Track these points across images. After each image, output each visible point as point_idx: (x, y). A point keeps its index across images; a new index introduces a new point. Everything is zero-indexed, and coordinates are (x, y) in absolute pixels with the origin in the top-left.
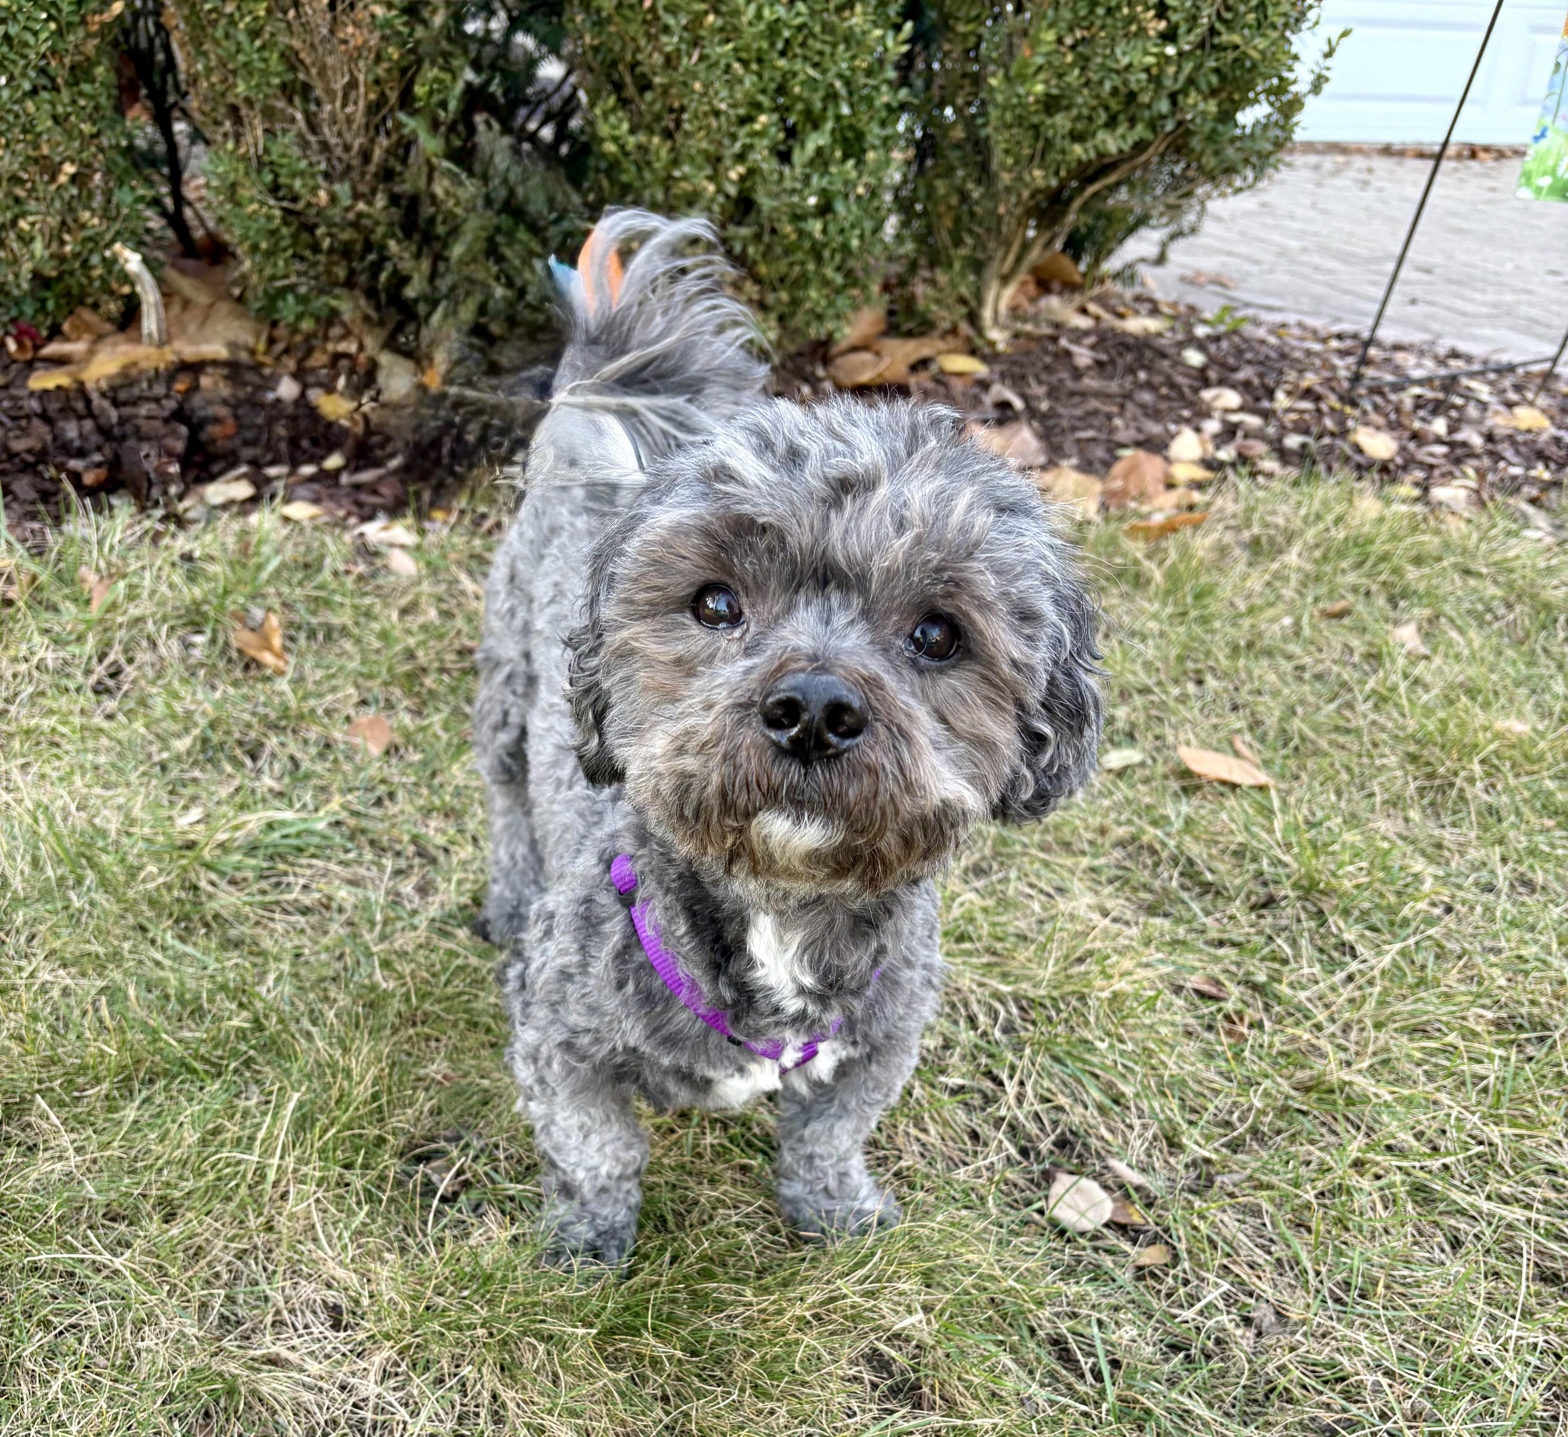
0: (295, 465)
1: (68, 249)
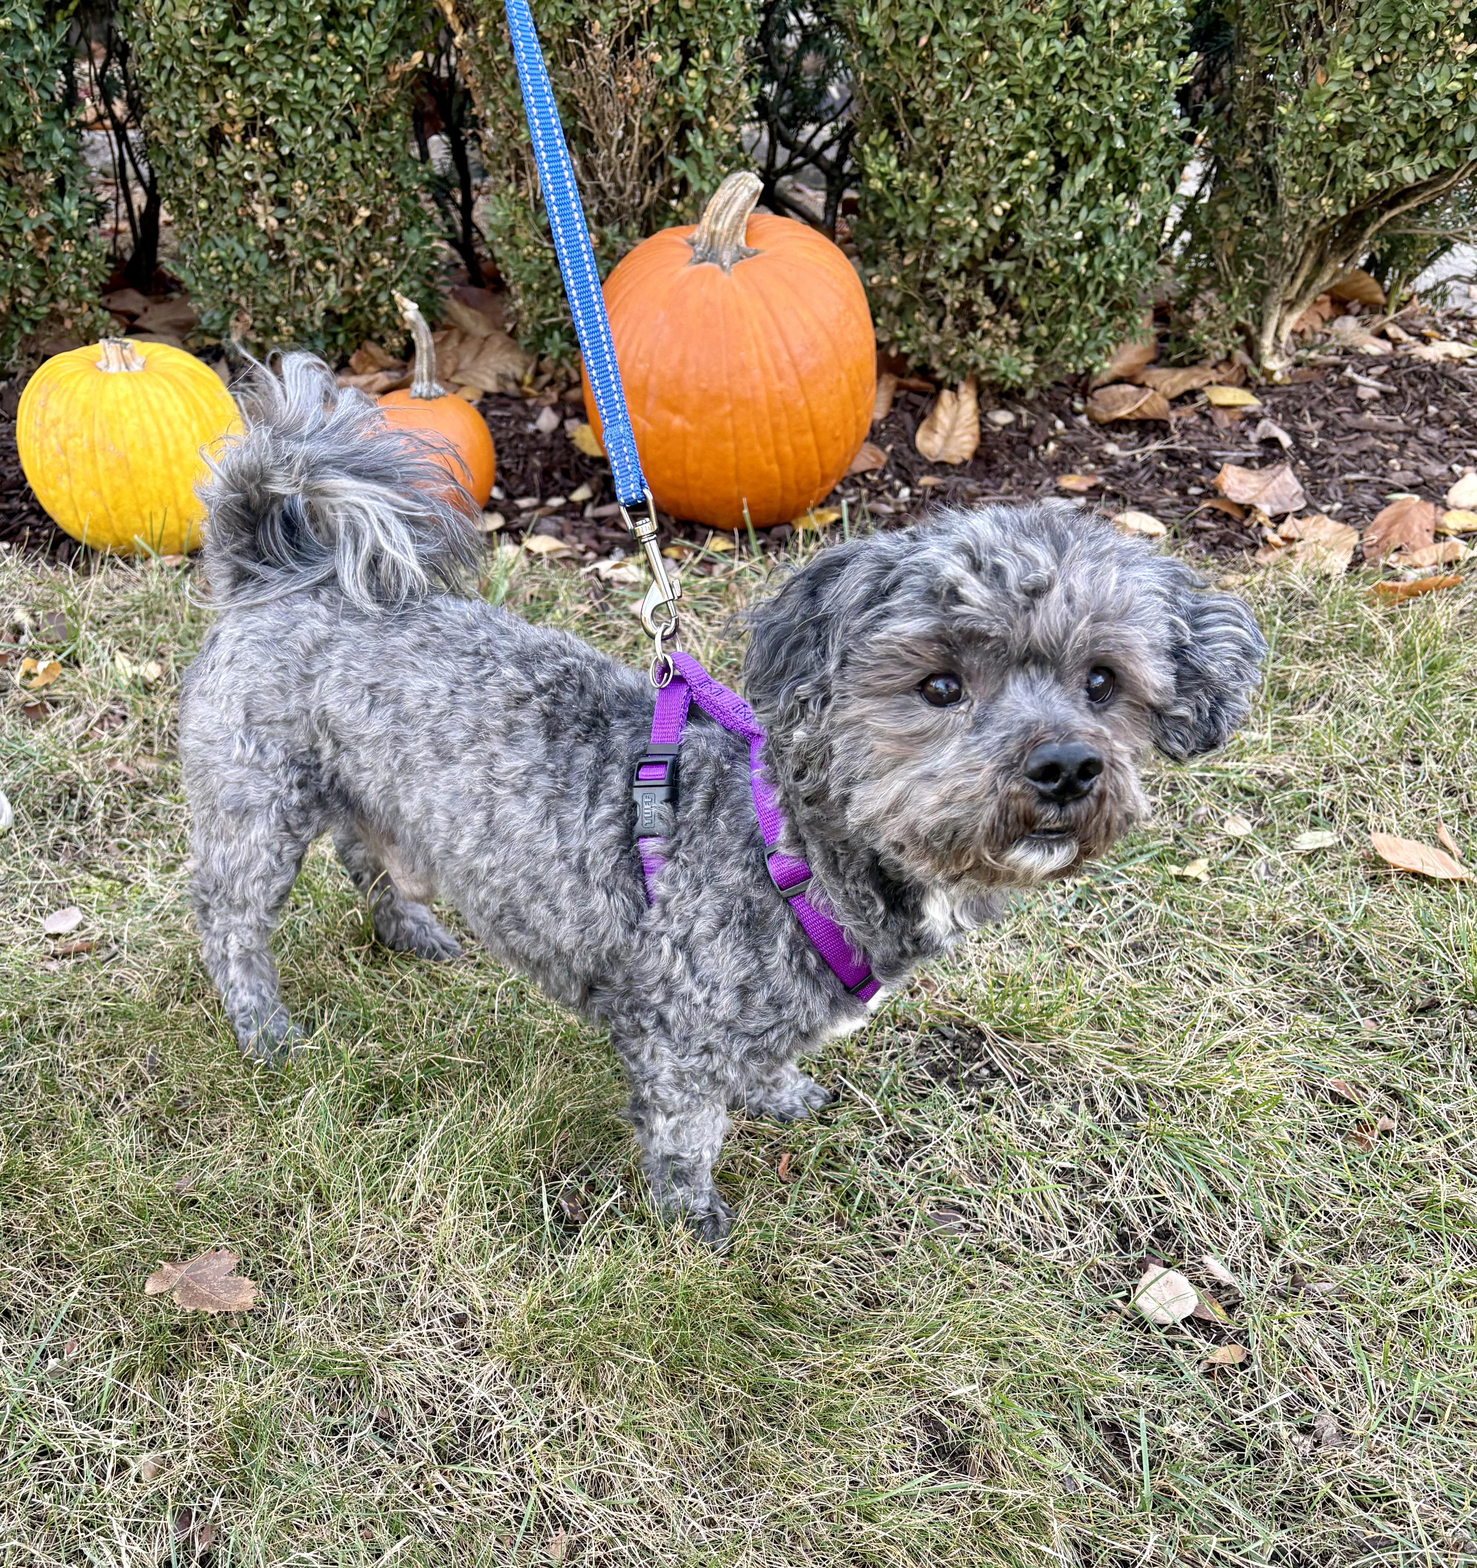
0: (545, 496)
1: (359, 287)
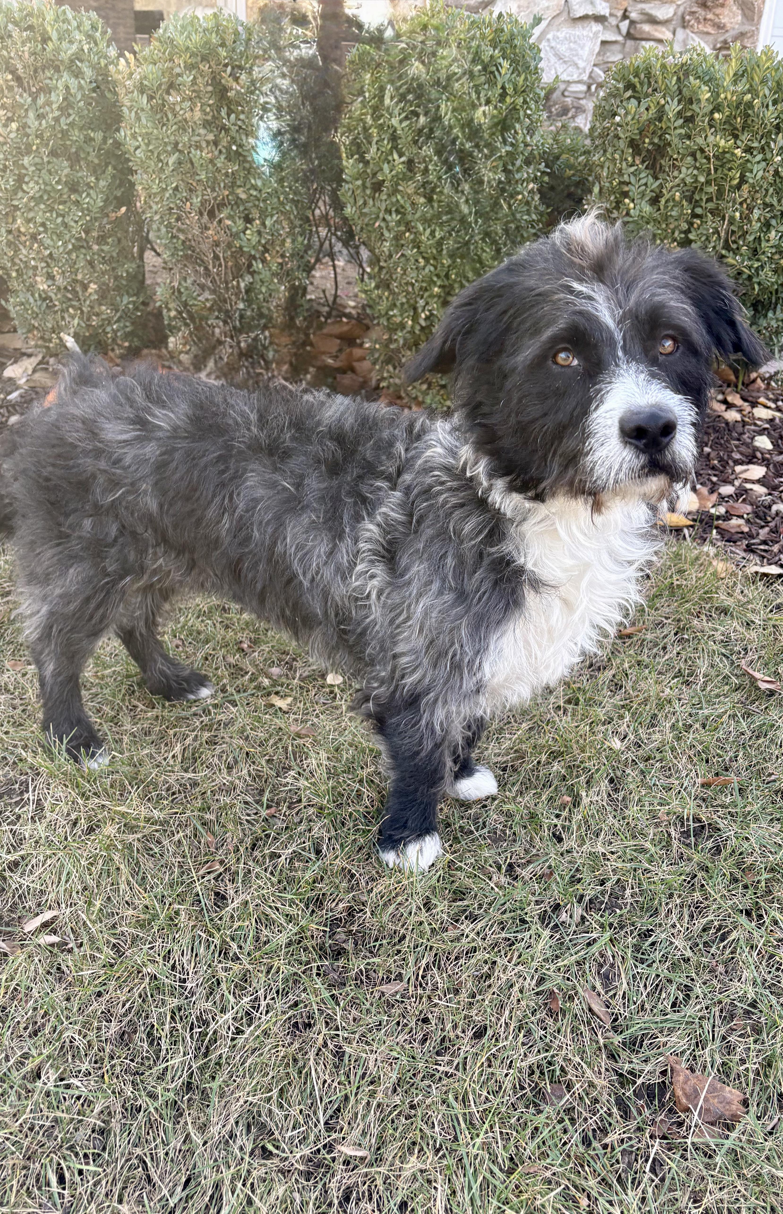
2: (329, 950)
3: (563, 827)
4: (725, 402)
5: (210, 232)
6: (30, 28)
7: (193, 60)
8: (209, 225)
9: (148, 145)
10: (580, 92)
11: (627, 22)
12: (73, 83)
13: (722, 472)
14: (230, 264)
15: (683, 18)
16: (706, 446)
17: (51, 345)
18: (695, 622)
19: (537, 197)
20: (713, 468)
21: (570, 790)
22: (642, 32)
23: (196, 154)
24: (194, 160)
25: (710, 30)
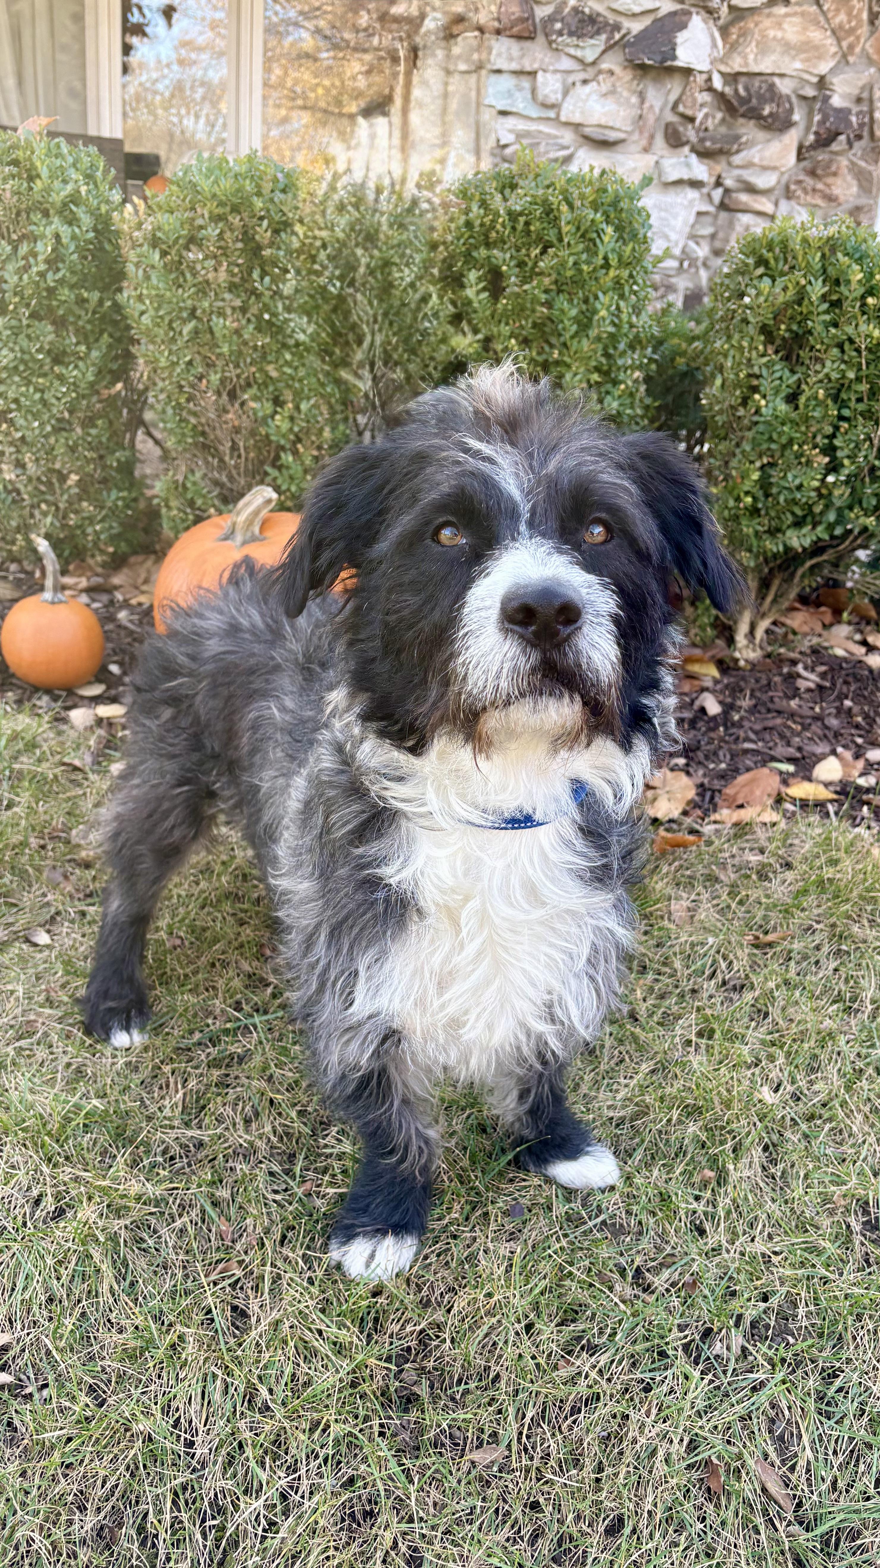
2: (394, 1397)
3: (706, 1214)
4: (864, 643)
5: (230, 416)
6: (15, 163)
7: (220, 211)
8: (229, 407)
9: (157, 310)
10: (671, 269)
11: (720, 191)
12: (65, 231)
13: (868, 732)
14: (252, 455)
15: (787, 187)
16: (846, 697)
17: (15, 548)
18: (855, 929)
19: (643, 388)
20: (857, 726)
21: (713, 1161)
22: (738, 202)
23: (218, 322)
24: (215, 329)
25: (819, 202)
